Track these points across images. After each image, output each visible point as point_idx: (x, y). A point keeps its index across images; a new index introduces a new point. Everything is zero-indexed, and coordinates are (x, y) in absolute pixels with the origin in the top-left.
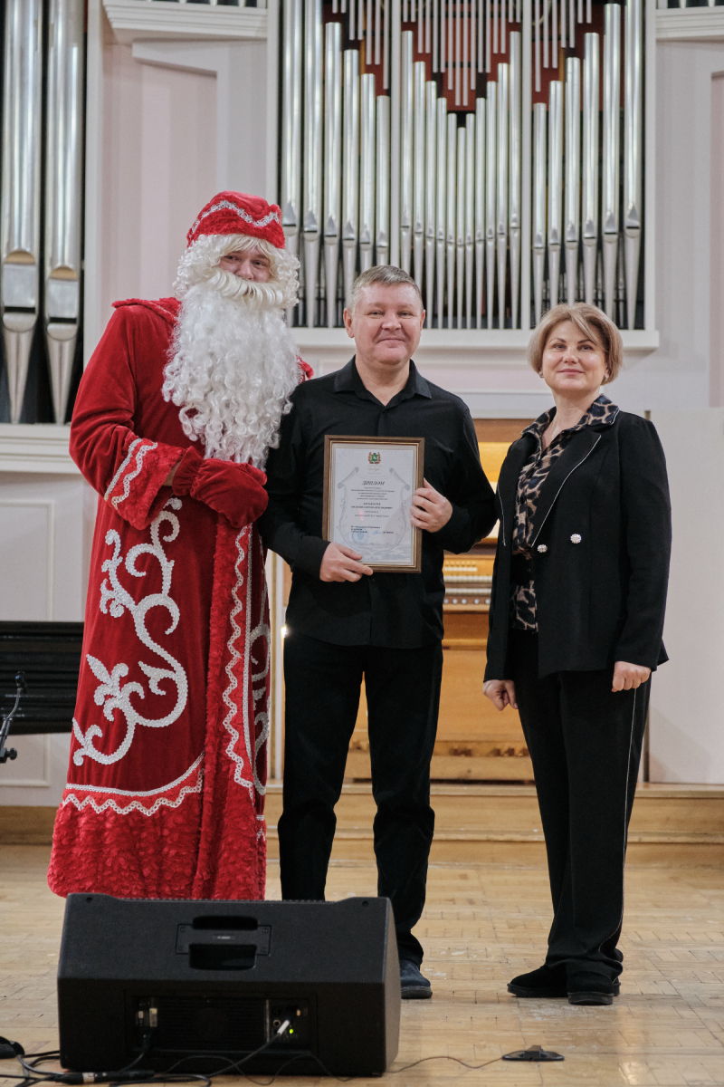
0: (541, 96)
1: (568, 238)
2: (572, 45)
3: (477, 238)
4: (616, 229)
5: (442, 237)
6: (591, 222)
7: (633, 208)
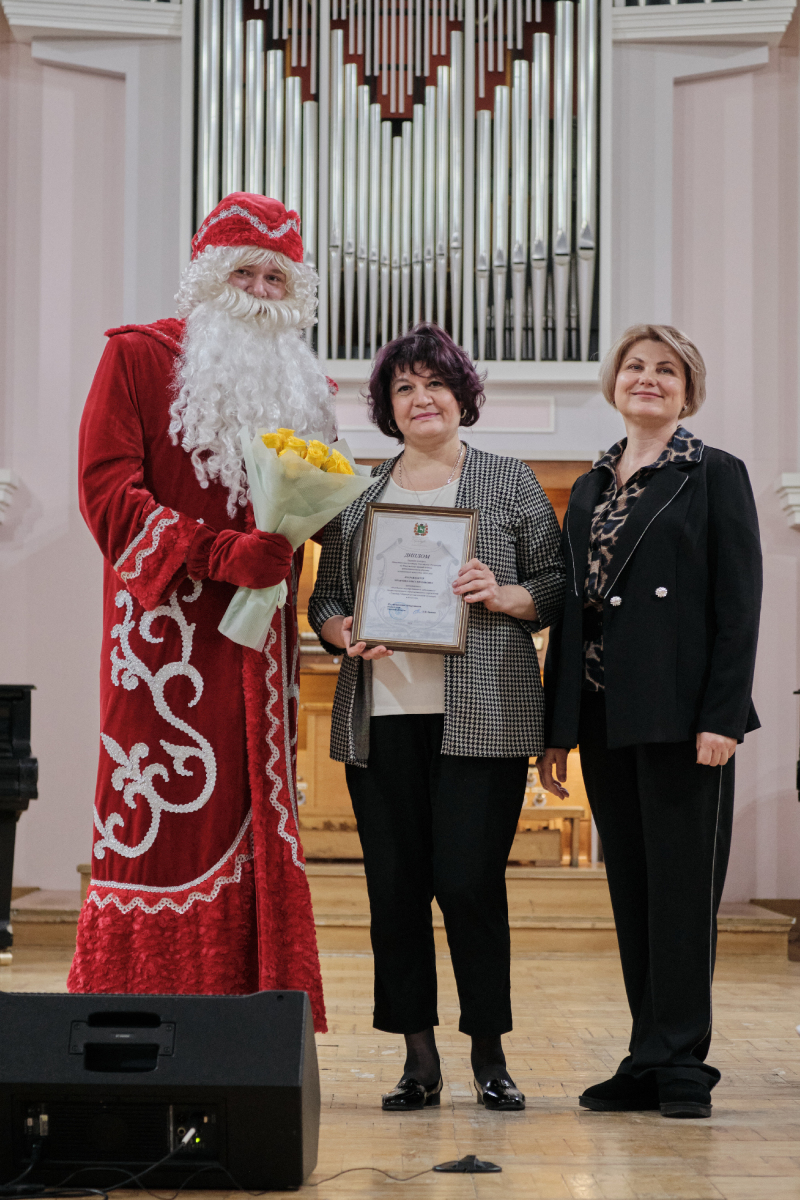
0: (486, 103)
1: (515, 259)
2: (520, 46)
3: (414, 260)
4: (567, 249)
5: (375, 258)
6: (540, 243)
7: (587, 230)
